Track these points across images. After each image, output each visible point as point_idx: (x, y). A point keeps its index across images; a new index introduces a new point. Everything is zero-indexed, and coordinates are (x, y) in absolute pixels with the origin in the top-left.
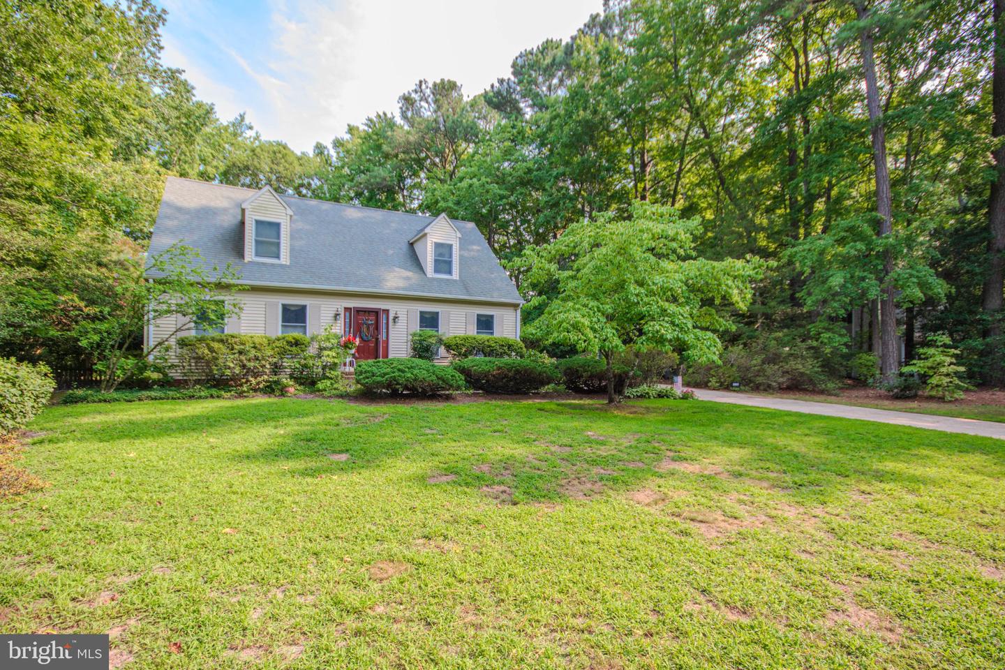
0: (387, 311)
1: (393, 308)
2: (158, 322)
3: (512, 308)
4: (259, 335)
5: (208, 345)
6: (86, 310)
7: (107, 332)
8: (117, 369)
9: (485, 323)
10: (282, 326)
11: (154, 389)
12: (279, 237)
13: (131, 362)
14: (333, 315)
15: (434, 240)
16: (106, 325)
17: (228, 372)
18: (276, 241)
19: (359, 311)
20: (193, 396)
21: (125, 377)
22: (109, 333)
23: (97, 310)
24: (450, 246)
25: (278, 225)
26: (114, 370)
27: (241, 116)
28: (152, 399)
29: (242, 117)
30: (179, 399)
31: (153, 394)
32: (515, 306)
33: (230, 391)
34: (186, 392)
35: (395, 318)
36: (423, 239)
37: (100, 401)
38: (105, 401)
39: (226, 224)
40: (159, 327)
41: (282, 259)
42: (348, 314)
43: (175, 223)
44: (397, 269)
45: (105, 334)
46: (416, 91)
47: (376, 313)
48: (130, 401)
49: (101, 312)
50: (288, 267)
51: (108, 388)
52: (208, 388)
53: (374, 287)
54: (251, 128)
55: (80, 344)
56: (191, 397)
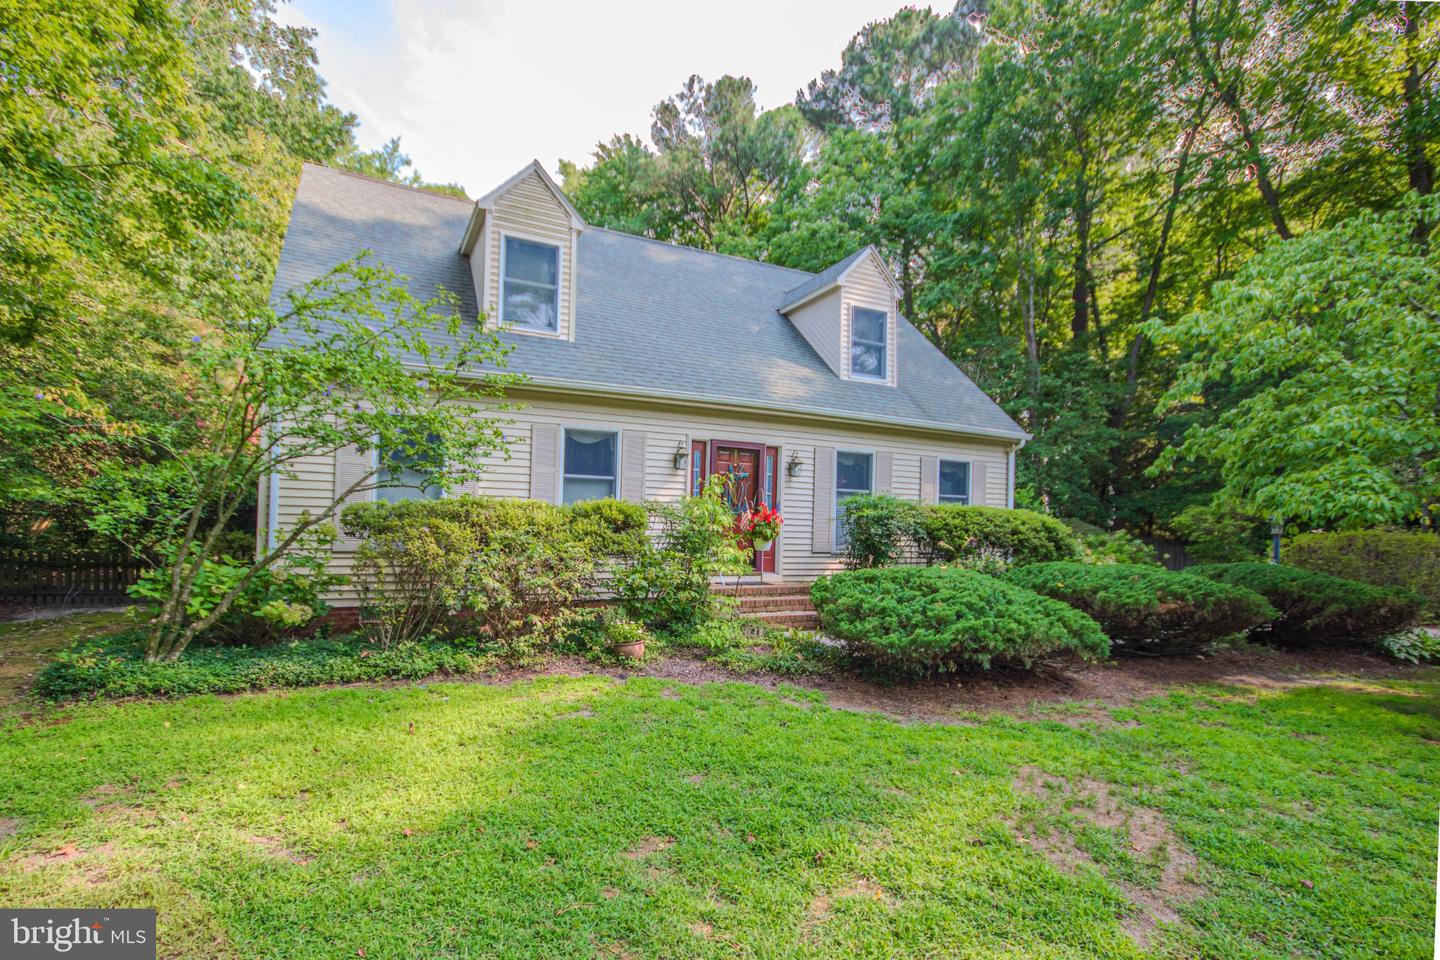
0: (775, 450)
1: (789, 442)
2: (297, 467)
3: (1001, 449)
4: (518, 501)
5: (435, 531)
6: (113, 429)
7: (168, 491)
8: (193, 594)
9: (954, 479)
10: (567, 481)
11: (291, 653)
12: (554, 280)
13: (227, 576)
14: (671, 457)
15: (853, 303)
16: (168, 474)
17: (481, 603)
18: (550, 287)
19: (723, 448)
20: (396, 672)
21: (213, 618)
22: (173, 494)
23: (142, 430)
24: (883, 315)
25: (552, 253)
26: (185, 597)
27: (393, 142)
28: (288, 684)
29: (395, 144)
30: (359, 679)
31: (291, 667)
32: (1005, 444)
33: (484, 651)
34: (375, 658)
35: (792, 467)
36: (829, 300)
37: (142, 693)
38: (156, 691)
39: (430, 256)
40: (295, 478)
41: (560, 330)
42: (698, 454)
43: (327, 243)
44: (780, 362)
45: (163, 497)
46: (682, 97)
47: (755, 453)
48: (228, 692)
49: (152, 436)
50: (574, 346)
51: (167, 645)
52: (430, 645)
53: (754, 394)
54: (408, 163)
55: (91, 526)
56: (392, 674)
